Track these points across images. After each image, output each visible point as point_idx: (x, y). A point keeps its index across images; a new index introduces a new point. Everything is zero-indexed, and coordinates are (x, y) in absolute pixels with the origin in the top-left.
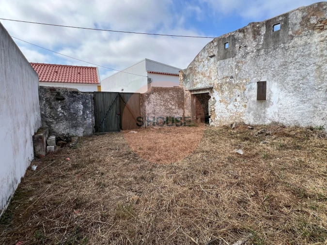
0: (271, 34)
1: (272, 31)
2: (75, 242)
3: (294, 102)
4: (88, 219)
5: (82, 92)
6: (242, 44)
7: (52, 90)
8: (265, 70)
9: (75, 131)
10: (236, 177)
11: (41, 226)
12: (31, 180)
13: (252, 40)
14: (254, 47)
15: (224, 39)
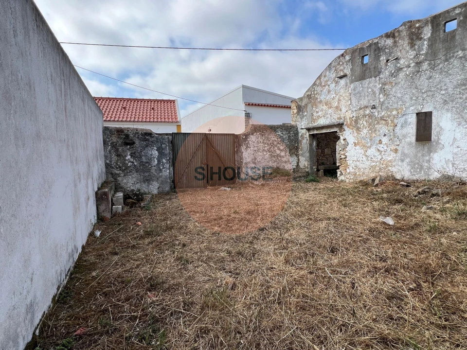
0: (441, 36)
2: (150, 335)
4: (166, 305)
5: (157, 134)
6: (390, 55)
7: (120, 131)
8: (429, 93)
9: (148, 186)
10: (383, 259)
11: (106, 310)
12: (94, 249)
13: (408, 48)
14: (411, 59)
15: (362, 49)
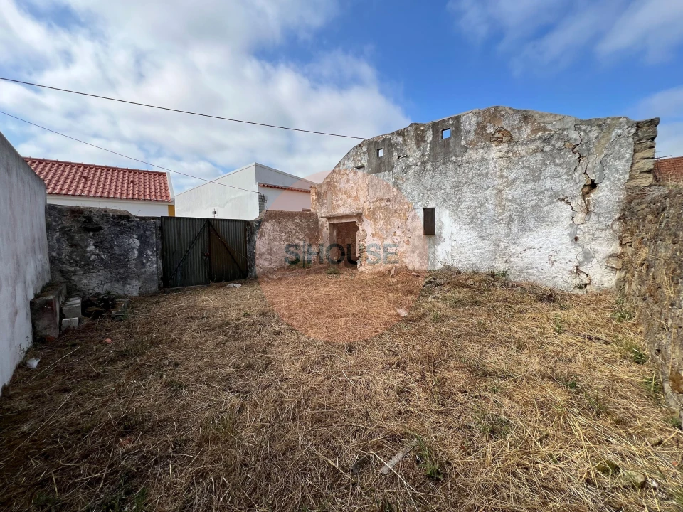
0: (440, 141)
1: (440, 138)
2: (122, 500)
3: (470, 238)
4: (148, 452)
5: (137, 217)
6: (401, 152)
7: (76, 212)
8: (432, 191)
9: (123, 286)
10: (395, 354)
11: (47, 480)
13: (415, 148)
14: (418, 158)
15: (377, 143)
